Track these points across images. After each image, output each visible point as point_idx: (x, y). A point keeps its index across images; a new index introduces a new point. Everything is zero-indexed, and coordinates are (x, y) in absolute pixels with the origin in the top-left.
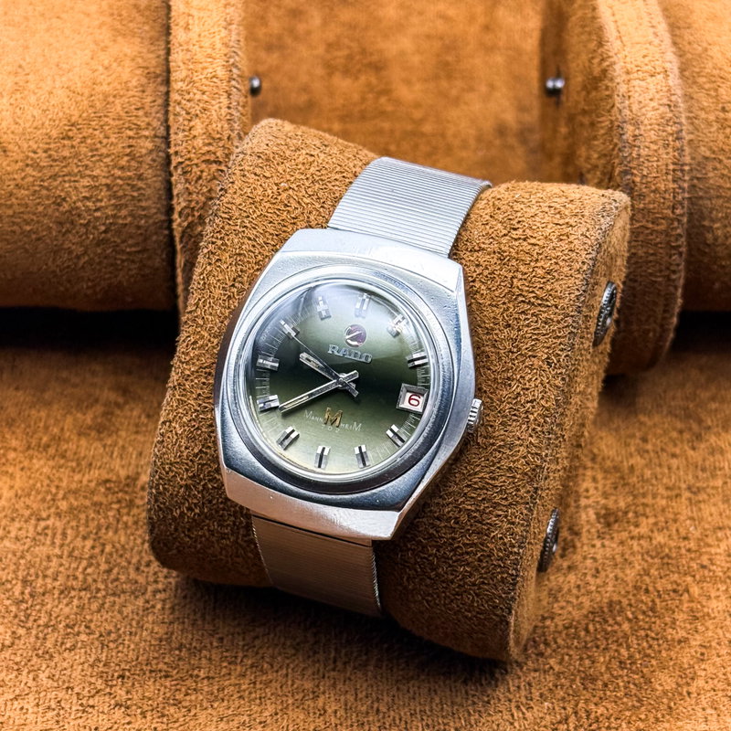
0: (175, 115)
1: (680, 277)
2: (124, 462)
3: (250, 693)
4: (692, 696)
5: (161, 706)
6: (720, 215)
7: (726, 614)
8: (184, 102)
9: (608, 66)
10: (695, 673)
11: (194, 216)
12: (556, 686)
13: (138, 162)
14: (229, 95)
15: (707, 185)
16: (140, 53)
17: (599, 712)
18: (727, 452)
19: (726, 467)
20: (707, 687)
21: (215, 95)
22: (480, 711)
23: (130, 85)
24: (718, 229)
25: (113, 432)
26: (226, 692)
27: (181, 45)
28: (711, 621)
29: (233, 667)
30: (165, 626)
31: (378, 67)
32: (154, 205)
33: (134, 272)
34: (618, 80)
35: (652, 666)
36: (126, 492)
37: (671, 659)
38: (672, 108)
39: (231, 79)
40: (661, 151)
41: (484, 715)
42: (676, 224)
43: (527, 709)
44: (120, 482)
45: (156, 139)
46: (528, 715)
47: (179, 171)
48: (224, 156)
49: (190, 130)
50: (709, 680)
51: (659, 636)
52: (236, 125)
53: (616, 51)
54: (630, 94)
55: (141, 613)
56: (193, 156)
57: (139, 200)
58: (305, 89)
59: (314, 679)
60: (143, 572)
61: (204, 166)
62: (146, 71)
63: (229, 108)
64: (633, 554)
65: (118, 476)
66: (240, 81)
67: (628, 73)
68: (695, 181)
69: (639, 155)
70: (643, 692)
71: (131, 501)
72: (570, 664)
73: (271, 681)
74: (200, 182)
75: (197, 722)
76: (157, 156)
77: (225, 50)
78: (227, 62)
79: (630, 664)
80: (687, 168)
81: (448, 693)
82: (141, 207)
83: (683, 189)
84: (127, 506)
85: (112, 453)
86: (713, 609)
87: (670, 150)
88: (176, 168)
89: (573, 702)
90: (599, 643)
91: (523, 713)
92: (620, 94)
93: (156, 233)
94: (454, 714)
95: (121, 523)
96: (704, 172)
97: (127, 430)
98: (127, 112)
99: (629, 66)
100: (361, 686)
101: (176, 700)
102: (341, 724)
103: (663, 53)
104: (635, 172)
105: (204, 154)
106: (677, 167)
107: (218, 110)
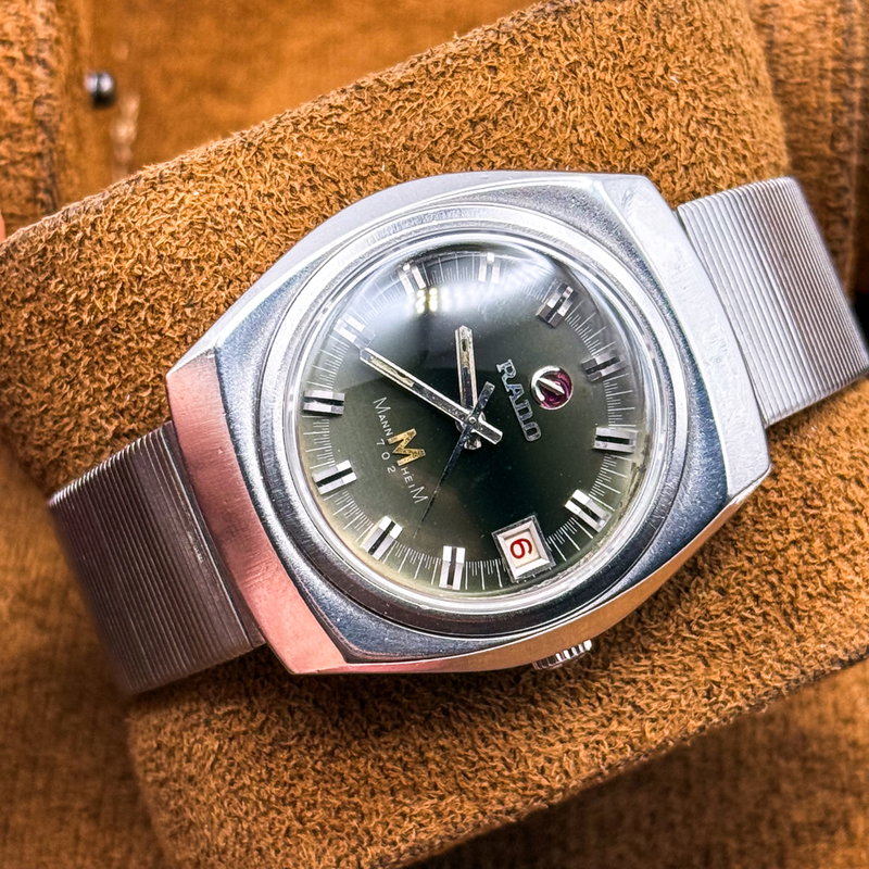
42: (837, 167)
48: (18, 31)
80: (859, 66)
83: (851, 105)
87: (829, 33)
106: (842, 65)
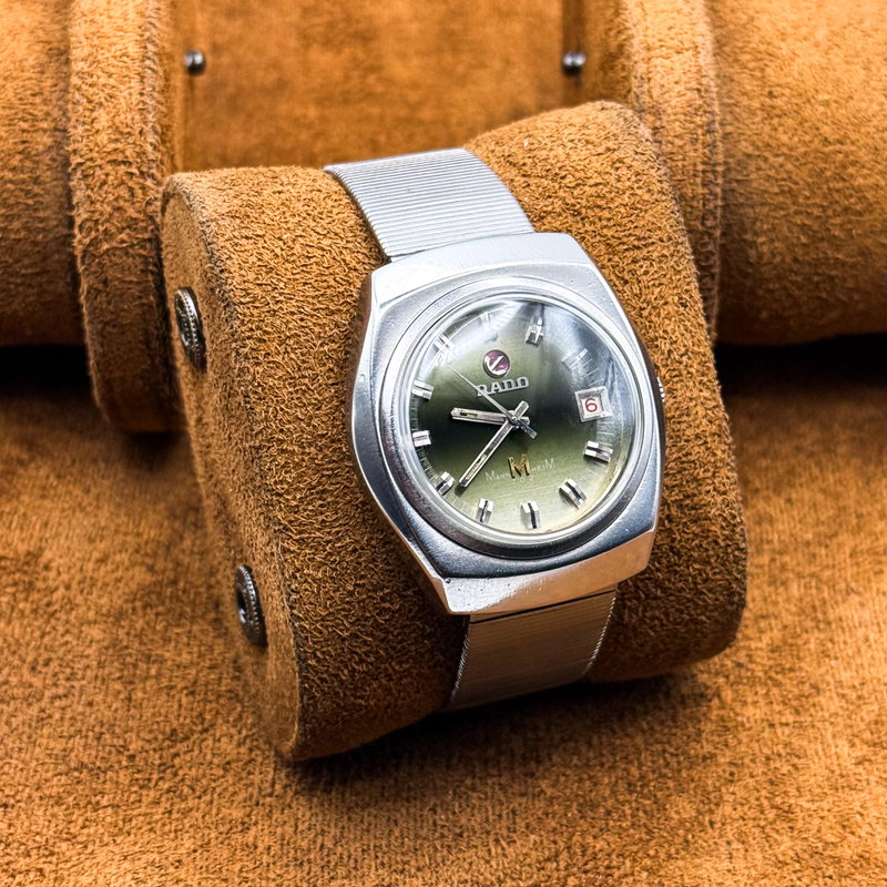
0: (74, 103)
1: (713, 305)
2: (24, 535)
3: (164, 825)
4: (716, 826)
5: (51, 842)
6: (765, 227)
7: (765, 724)
8: (84, 87)
9: (625, 40)
10: (721, 797)
11: (98, 230)
12: (547, 814)
13: (34, 162)
14: (142, 78)
15: (749, 189)
16: (41, 23)
17: (598, 846)
18: (777, 520)
19: (776, 539)
20: (736, 815)
21: (124, 79)
22: (449, 846)
23: (26, 64)
24: (763, 243)
25: (13, 496)
26: (134, 822)
27: (85, 15)
28: (745, 733)
29: (144, 792)
30: (64, 740)
31: (366, 37)
32: (54, 216)
33: (32, 298)
34: (635, 58)
35: (668, 788)
36: (25, 572)
37: (692, 780)
38: (703, 94)
39: (145, 58)
40: (687, 148)
41: (454, 851)
42: (706, 239)
43: (508, 843)
44: (18, 560)
45: (57, 133)
46: (510, 850)
47: (79, 174)
48: (135, 155)
49: (92, 122)
50: (738, 807)
51: (680, 751)
52: (150, 117)
53: (635, 21)
54: (650, 75)
55: (34, 724)
56: (95, 155)
57: (36, 210)
58: (275, 65)
59: (245, 807)
60: (40, 672)
61: (109, 168)
62: (48, 47)
63: (141, 94)
65: (16, 552)
66: (157, 61)
67: (648, 49)
68: (735, 185)
70: (655, 821)
71: (31, 583)
72: (566, 787)
73: (191, 810)
74: (105, 188)
75: (94, 861)
76: (58, 154)
77: (140, 21)
78: (142, 36)
79: (641, 786)
80: (720, 169)
81: (412, 823)
82: (38, 218)
83: (716, 195)
84: (25, 590)
85: (11, 523)
86: (748, 718)
87: (699, 146)
88: (74, 169)
89: (566, 834)
90: (604, 760)
91: (503, 849)
92: (638, 75)
93: (58, 251)
94: (416, 850)
95: (16, 610)
96: (745, 173)
97: (31, 495)
98: (20, 99)
99: (650, 41)
100: (303, 816)
101: (71, 834)
102: (274, 863)
103: (694, 24)
105: (109, 153)
106: (708, 168)
107: (128, 97)
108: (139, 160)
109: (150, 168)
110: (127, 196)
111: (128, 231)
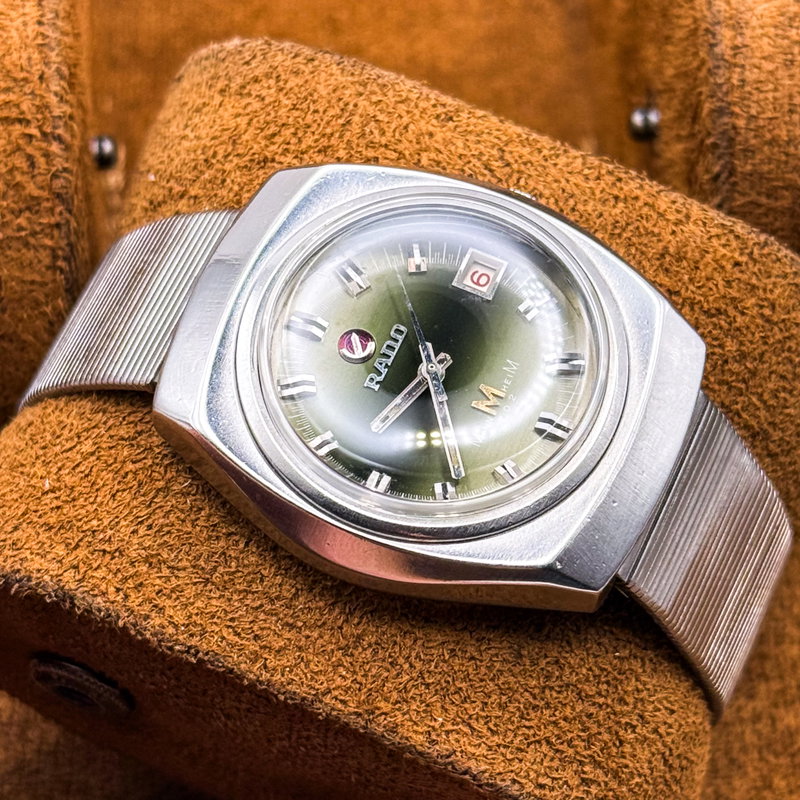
52: (53, 56)
63: (40, 23)
64: (744, 750)
69: (743, 81)
104: (737, 110)
107: (22, 28)
108: (39, 116)
109: (55, 127)
110: (25, 165)
111: (27, 214)
